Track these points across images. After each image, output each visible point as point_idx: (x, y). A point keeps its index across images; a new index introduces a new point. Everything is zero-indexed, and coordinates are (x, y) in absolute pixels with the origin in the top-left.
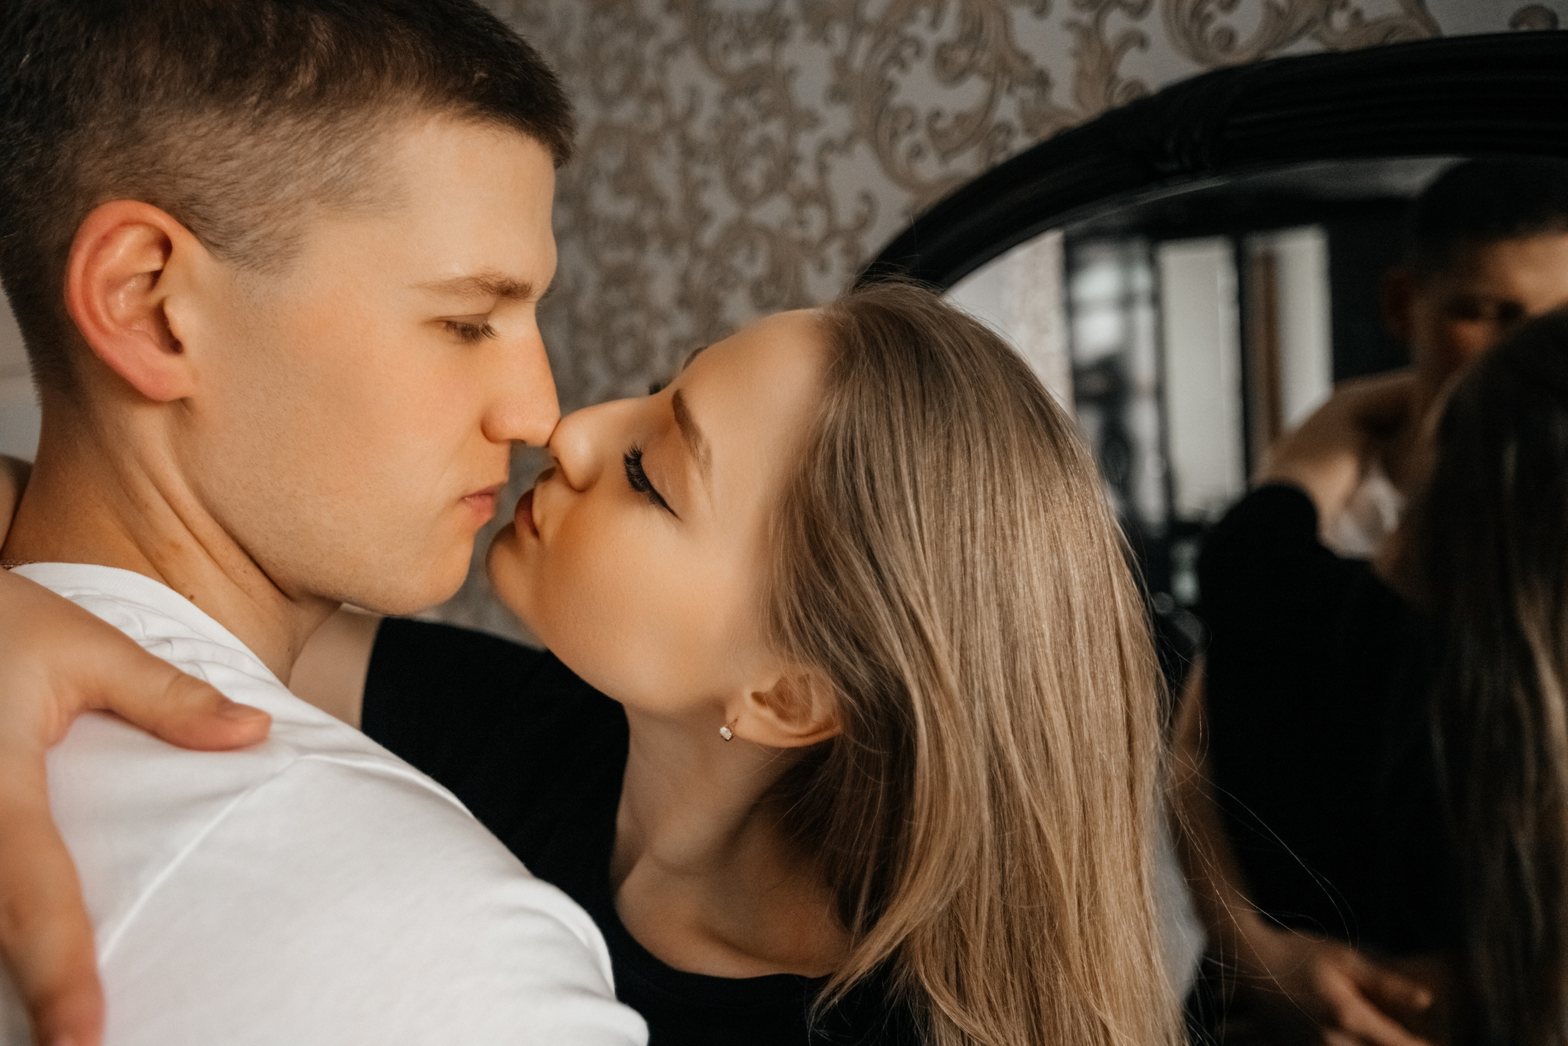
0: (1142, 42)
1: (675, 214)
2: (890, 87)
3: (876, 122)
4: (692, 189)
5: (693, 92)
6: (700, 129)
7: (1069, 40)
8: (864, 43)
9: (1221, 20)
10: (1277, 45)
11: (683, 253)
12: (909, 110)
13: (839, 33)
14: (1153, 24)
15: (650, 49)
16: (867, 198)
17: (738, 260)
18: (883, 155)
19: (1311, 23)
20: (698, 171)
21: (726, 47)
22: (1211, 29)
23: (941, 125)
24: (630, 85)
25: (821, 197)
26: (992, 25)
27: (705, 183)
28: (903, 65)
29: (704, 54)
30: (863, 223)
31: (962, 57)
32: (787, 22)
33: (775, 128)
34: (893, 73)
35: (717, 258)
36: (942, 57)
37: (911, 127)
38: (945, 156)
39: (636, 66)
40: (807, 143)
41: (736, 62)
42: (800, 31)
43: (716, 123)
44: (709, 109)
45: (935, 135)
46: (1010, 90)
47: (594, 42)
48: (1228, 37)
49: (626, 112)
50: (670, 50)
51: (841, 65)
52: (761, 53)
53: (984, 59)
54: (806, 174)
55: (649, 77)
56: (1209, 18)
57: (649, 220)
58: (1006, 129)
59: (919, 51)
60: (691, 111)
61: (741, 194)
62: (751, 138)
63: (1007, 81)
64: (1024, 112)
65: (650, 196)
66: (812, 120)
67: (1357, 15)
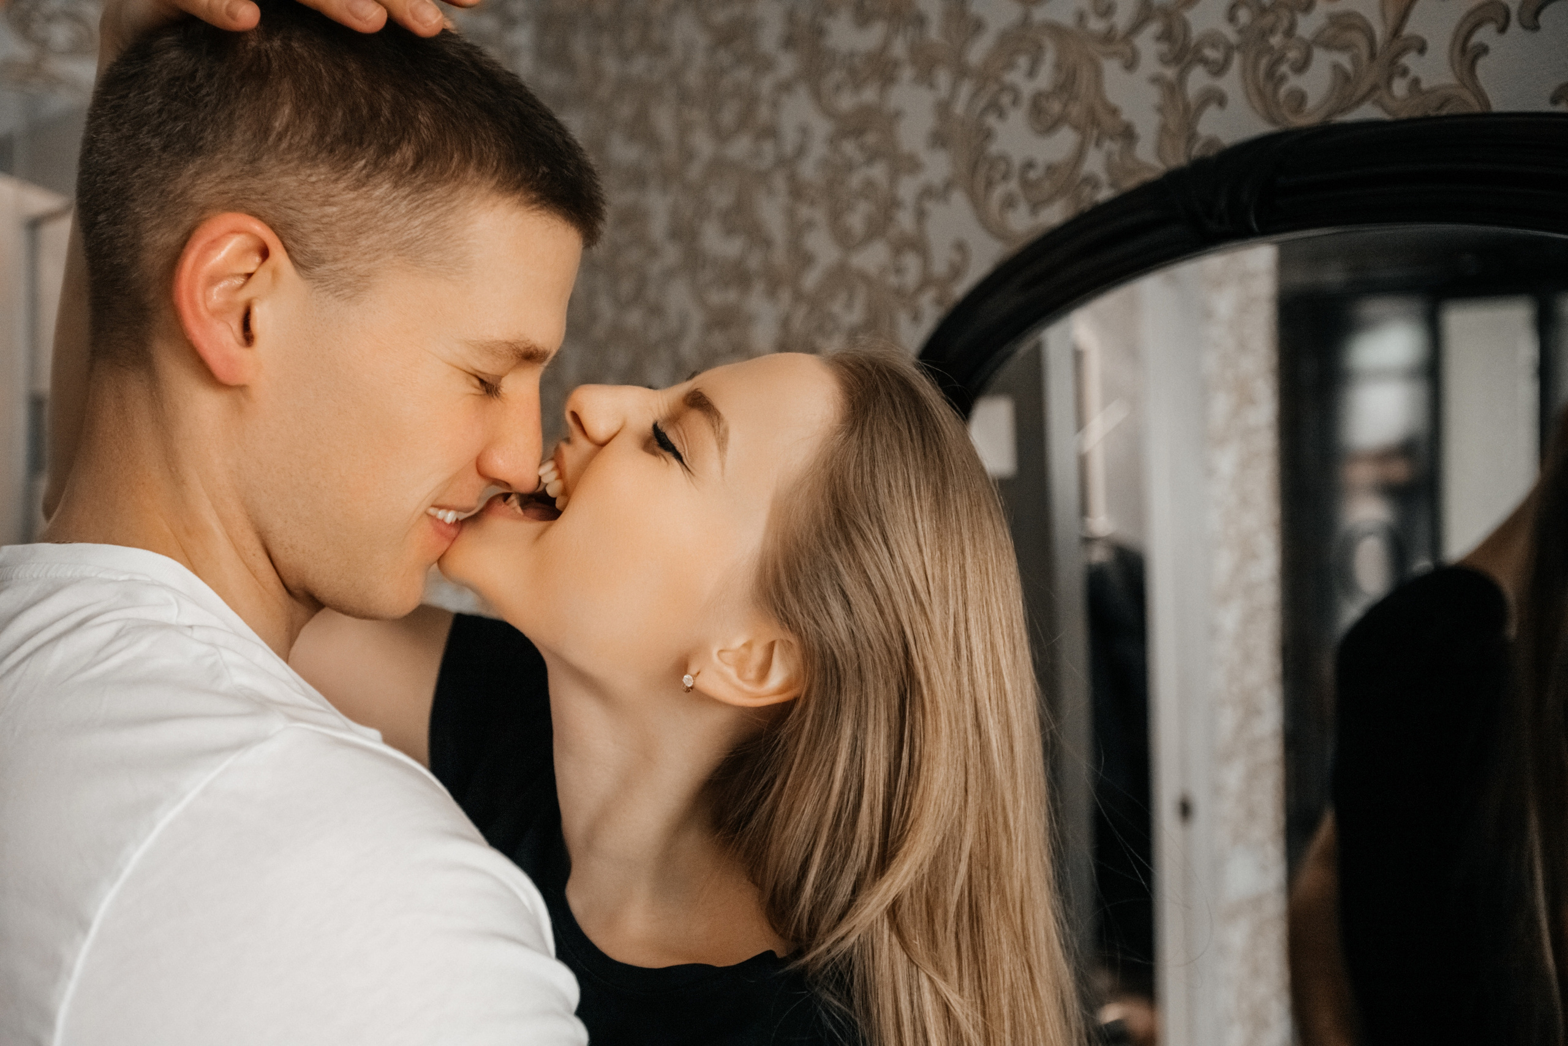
0: (1221, 100)
1: (780, 256)
2: (988, 135)
3: (974, 168)
4: (797, 230)
5: (804, 131)
6: (809, 170)
7: (1154, 95)
8: (966, 89)
9: (1294, 82)
10: (1343, 111)
11: (785, 296)
12: (1004, 158)
13: (943, 77)
14: (1231, 83)
15: (766, 85)
16: (961, 247)
17: (837, 307)
18: (978, 203)
19: (1374, 88)
20: (805, 212)
21: (838, 88)
22: (1283, 91)
23: (1032, 175)
24: (745, 120)
25: (917, 245)
26: (1085, 75)
27: (810, 224)
28: (1001, 114)
29: (817, 95)
30: (956, 272)
31: (1056, 107)
32: (896, 64)
33: (878, 172)
34: (991, 120)
35: (815, 303)
36: (1037, 108)
37: (1005, 177)
38: (1035, 207)
39: (751, 101)
40: (908, 189)
41: (846, 102)
42: (907, 73)
43: (824, 163)
44: (818, 149)
45: (1026, 185)
46: (1098, 144)
47: (713, 75)
48: (1299, 99)
49: (740, 147)
50: (785, 87)
51: (943, 109)
52: (869, 95)
53: (1076, 110)
54: (905, 220)
55: (764, 112)
56: (1283, 79)
57: (754, 262)
58: (1092, 182)
59: (1016, 102)
60: (801, 151)
61: (844, 239)
62: (855, 180)
63: (1095, 132)
64: (1110, 167)
65: (758, 236)
66: (913, 165)
67: (1416, 82)
